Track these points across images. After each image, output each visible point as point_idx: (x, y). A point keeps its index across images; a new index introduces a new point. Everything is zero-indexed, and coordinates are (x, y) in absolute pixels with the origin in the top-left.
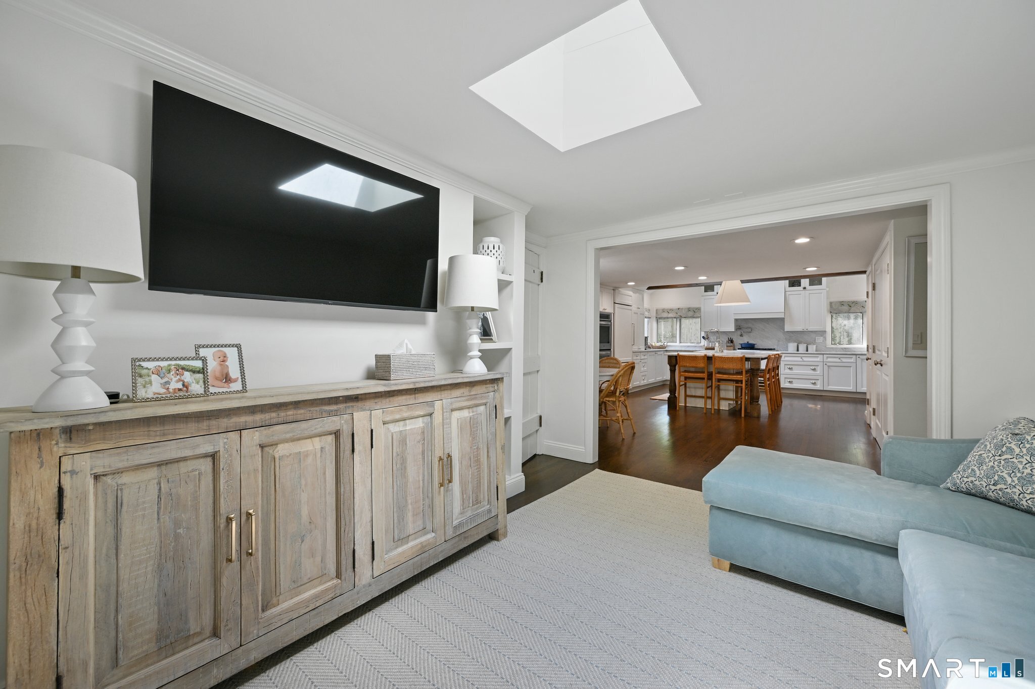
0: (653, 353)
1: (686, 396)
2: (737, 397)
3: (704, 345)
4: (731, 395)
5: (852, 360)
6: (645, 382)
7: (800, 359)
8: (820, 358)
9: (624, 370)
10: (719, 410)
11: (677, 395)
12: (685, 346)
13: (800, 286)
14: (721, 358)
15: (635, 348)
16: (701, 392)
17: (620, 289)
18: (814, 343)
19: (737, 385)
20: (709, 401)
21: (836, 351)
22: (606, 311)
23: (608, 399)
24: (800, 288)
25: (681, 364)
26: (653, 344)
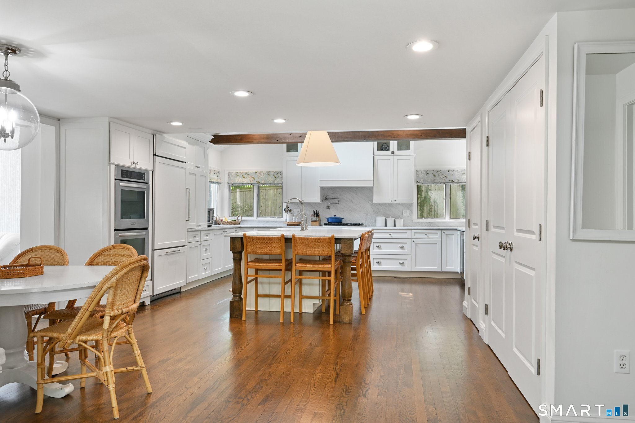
0: (221, 232)
1: (257, 296)
2: (323, 294)
3: (286, 220)
4: (316, 291)
5: (438, 236)
6: (209, 273)
7: (388, 236)
8: (407, 235)
9: (118, 276)
10: (301, 314)
11: (243, 296)
12: (264, 221)
13: (389, 150)
14: (304, 239)
15: (192, 225)
16: (276, 290)
17: (165, 135)
18: (400, 216)
19: (324, 278)
20: (288, 302)
21: (422, 226)
22: (138, 166)
23: (84, 338)
24: (389, 153)
25: (249, 249)
26: (224, 219)
